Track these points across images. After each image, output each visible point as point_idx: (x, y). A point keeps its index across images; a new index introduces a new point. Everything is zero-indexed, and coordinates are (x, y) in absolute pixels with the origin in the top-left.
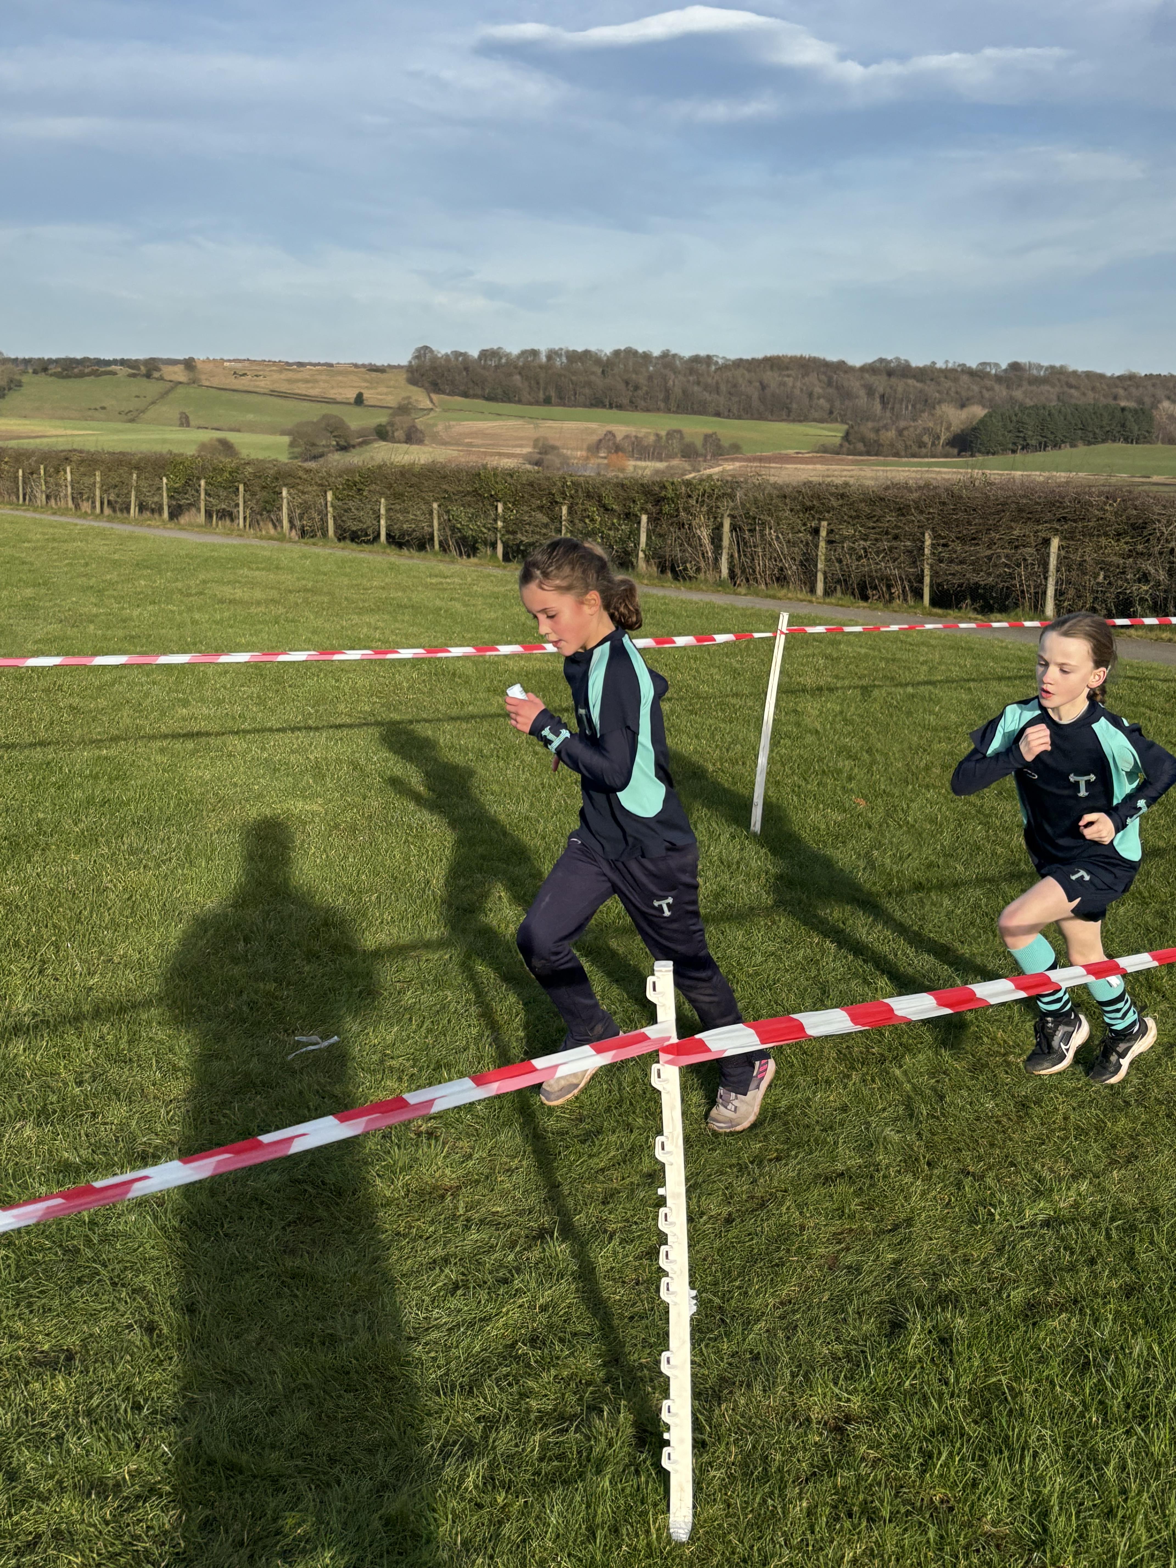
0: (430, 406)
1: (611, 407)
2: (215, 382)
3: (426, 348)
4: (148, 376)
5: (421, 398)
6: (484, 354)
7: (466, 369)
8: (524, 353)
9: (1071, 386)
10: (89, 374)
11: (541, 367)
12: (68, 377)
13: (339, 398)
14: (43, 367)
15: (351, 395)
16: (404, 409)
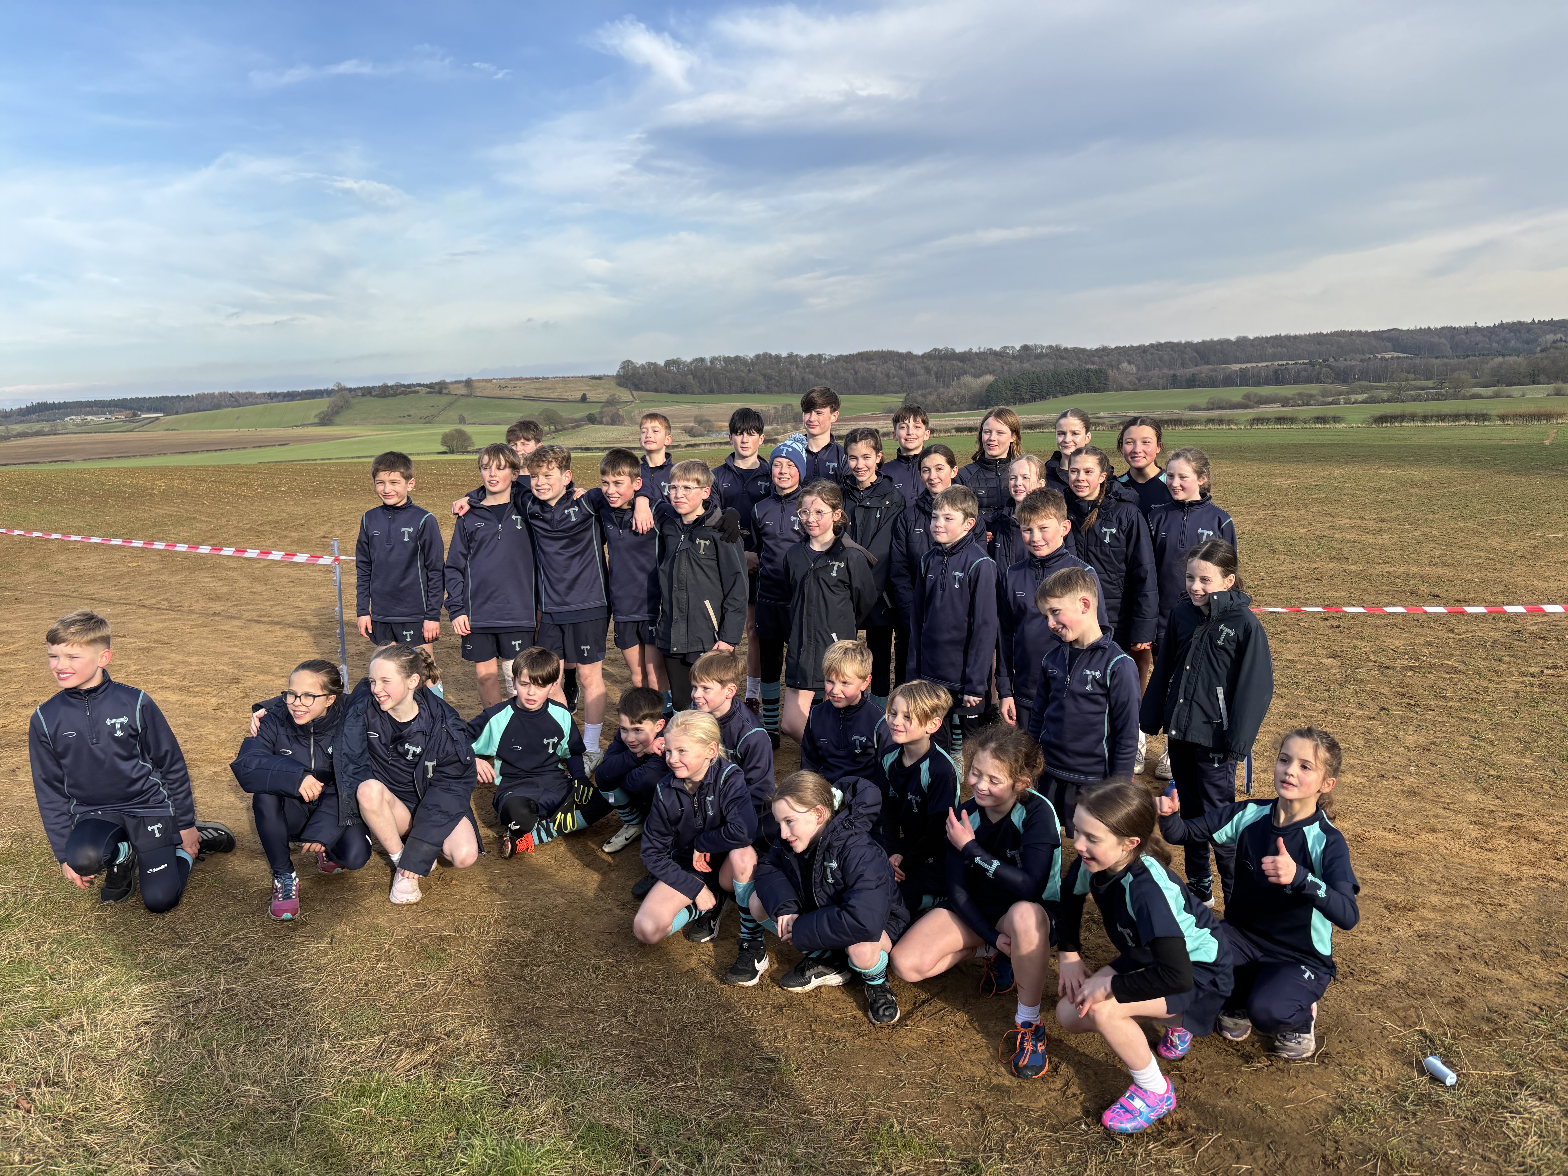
0: (631, 399)
1: (754, 392)
2: (486, 393)
3: (628, 362)
4: (440, 393)
5: (625, 395)
6: (668, 363)
7: (656, 373)
8: (695, 360)
9: (1062, 358)
10: (400, 394)
11: (707, 369)
12: (385, 396)
13: (570, 398)
14: (367, 392)
15: (579, 395)
16: (612, 402)
